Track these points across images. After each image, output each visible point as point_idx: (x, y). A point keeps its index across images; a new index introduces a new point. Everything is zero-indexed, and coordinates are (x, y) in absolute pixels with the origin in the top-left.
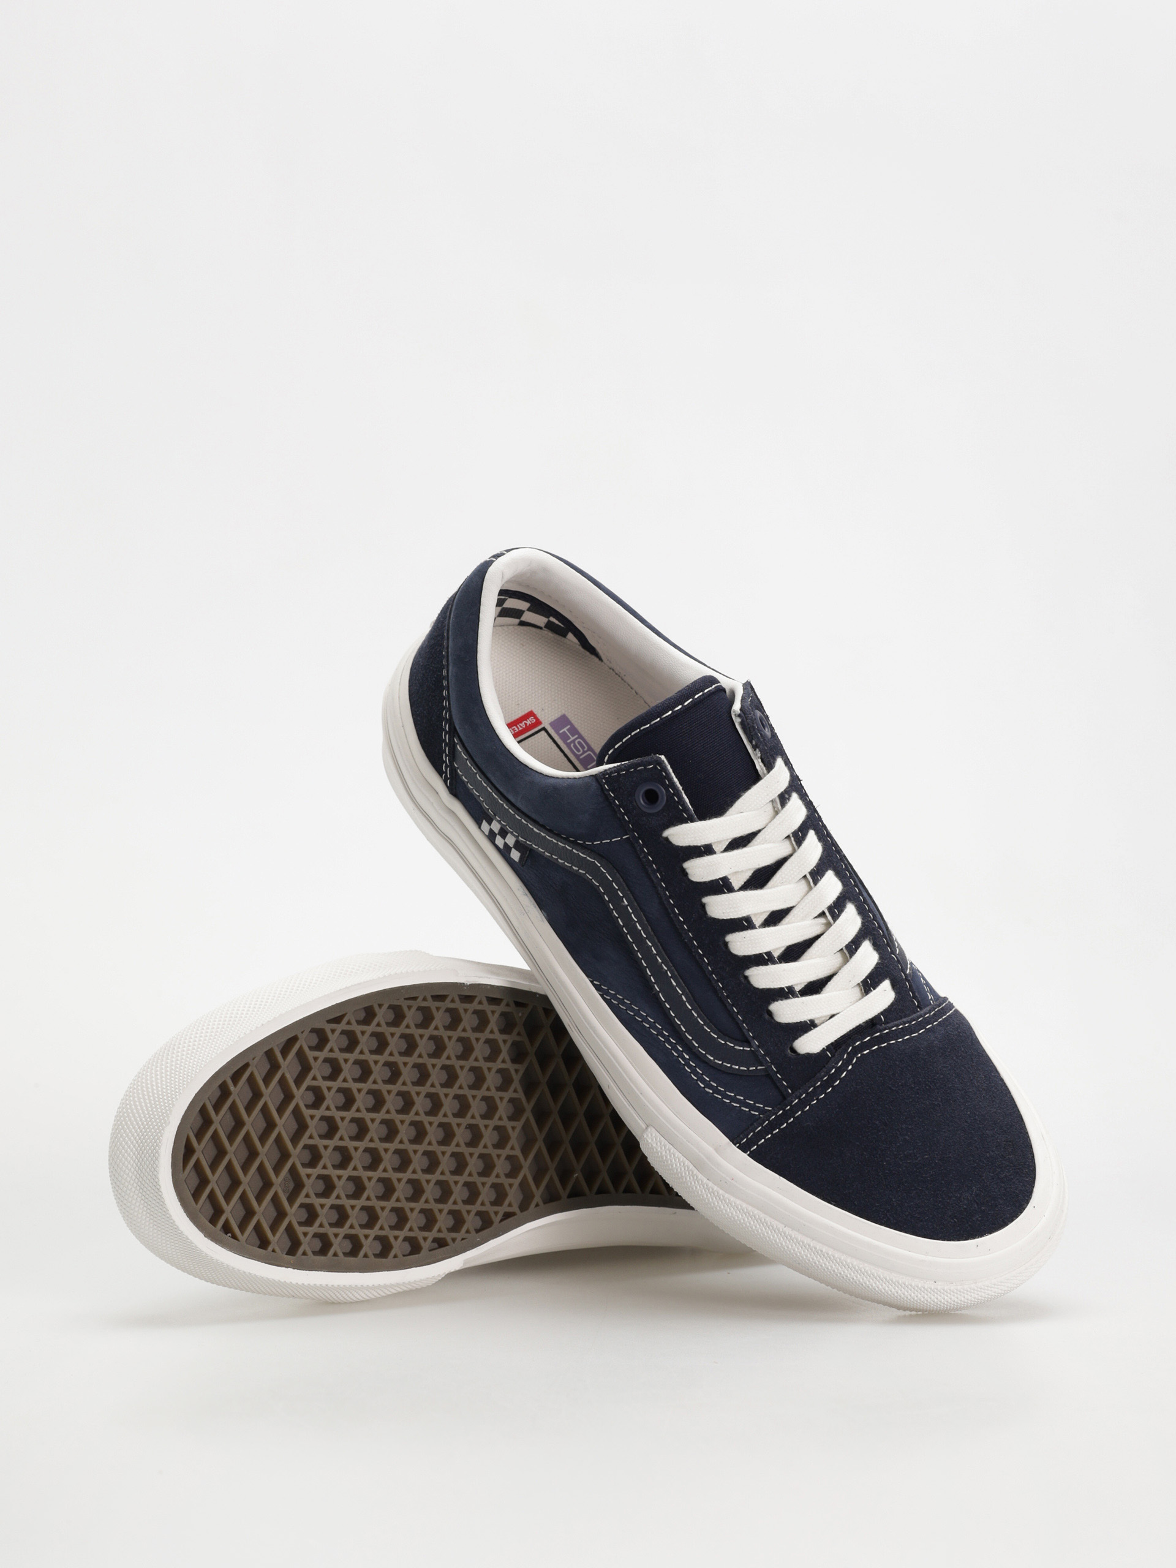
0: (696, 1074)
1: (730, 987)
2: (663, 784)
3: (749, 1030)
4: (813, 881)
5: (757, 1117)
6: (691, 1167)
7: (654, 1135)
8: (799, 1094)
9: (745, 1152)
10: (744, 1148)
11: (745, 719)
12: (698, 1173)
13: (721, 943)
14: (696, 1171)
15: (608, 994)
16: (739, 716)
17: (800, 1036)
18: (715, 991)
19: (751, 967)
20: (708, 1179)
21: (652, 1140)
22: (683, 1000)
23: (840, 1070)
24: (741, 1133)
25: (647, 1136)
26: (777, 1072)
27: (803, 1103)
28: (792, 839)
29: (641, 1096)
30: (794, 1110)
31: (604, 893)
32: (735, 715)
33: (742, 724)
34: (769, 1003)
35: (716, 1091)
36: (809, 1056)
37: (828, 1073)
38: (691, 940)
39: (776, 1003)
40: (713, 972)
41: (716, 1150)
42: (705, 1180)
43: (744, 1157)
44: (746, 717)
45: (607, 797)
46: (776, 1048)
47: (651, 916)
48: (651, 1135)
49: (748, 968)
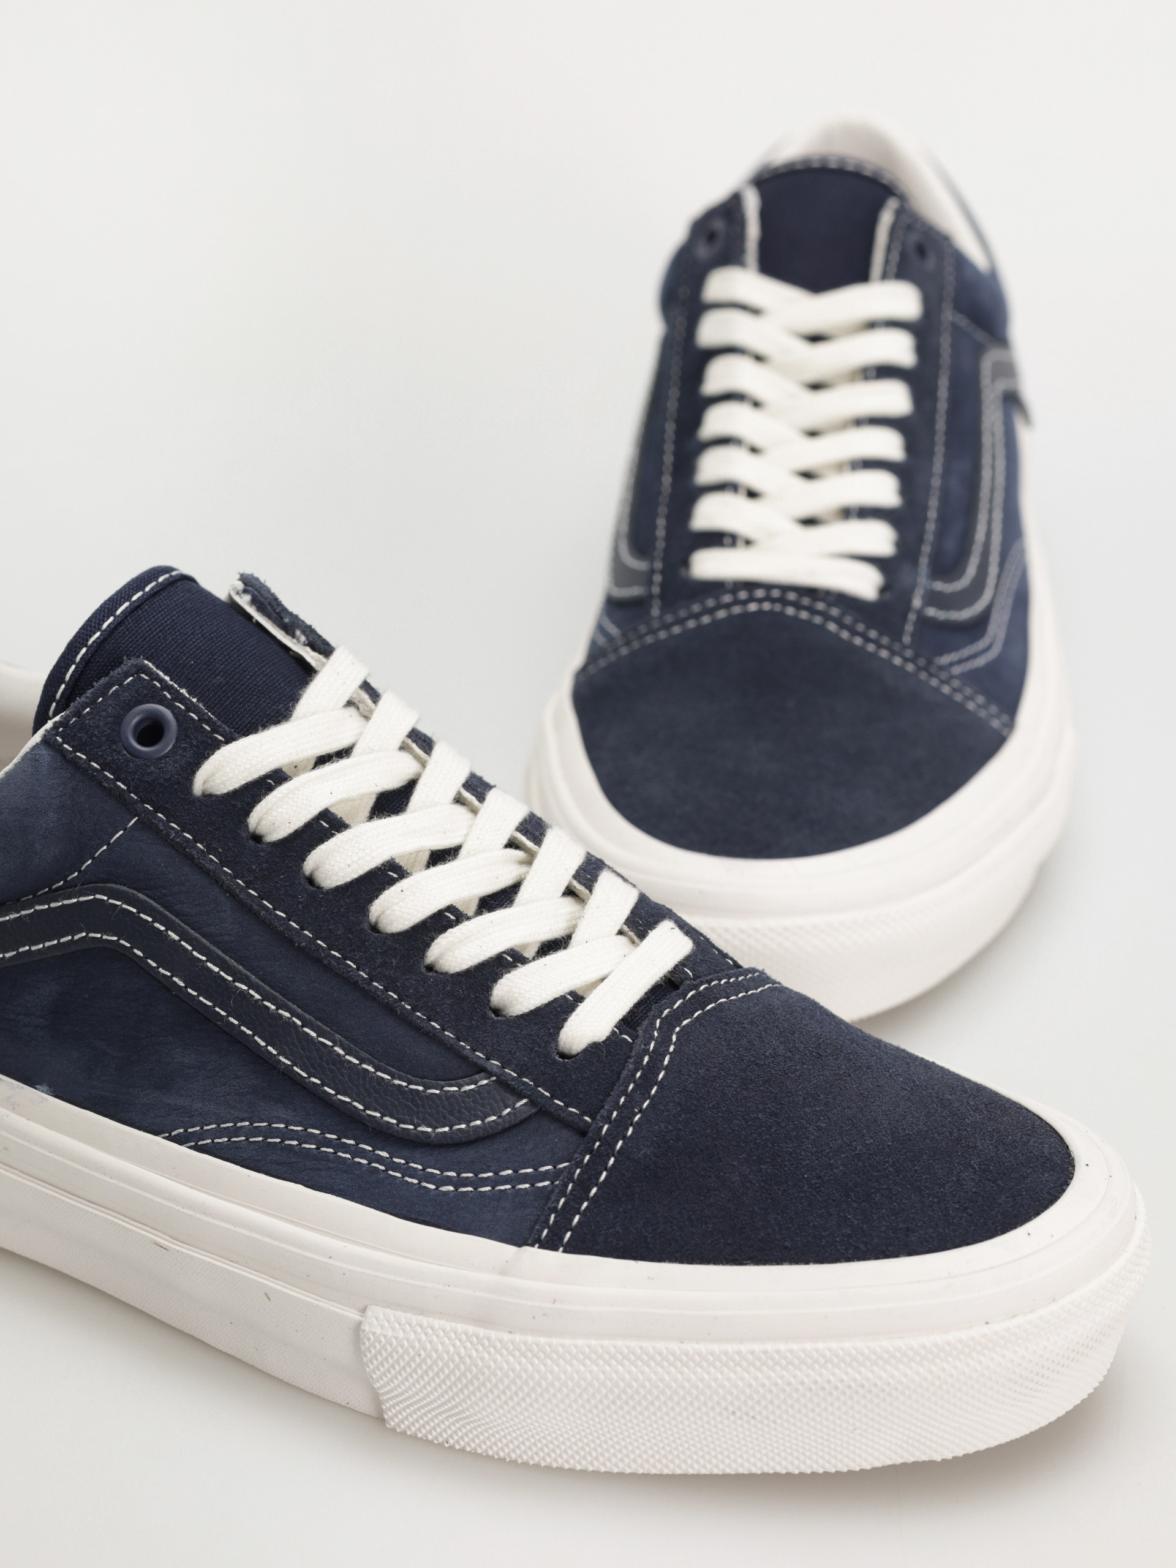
0: (413, 1173)
1: (411, 991)
2: (162, 701)
3: (474, 1050)
4: (476, 797)
5: (549, 1189)
6: (471, 1329)
7: (382, 1316)
8: (605, 1114)
9: (556, 1249)
10: (551, 1244)
11: (256, 593)
12: (488, 1332)
13: (366, 926)
14: (482, 1332)
15: (202, 1135)
16: (245, 591)
17: (565, 1020)
18: (390, 1009)
19: (433, 939)
20: (510, 1332)
21: (382, 1327)
22: (339, 1055)
23: (657, 1056)
24: (536, 1223)
25: (370, 1325)
26: (553, 1097)
27: (619, 1128)
28: (414, 746)
29: (330, 1261)
30: (608, 1142)
31: (132, 948)
32: (238, 593)
33: (254, 602)
34: (489, 989)
35: (459, 1183)
36: (594, 1049)
37: (638, 1065)
38: (312, 941)
39: (501, 982)
40: (372, 979)
41: (503, 1273)
42: (506, 1337)
43: (558, 1257)
44: (256, 590)
45: (74, 763)
46: (533, 1055)
47: (227, 938)
48: (377, 1319)
49: (428, 946)
